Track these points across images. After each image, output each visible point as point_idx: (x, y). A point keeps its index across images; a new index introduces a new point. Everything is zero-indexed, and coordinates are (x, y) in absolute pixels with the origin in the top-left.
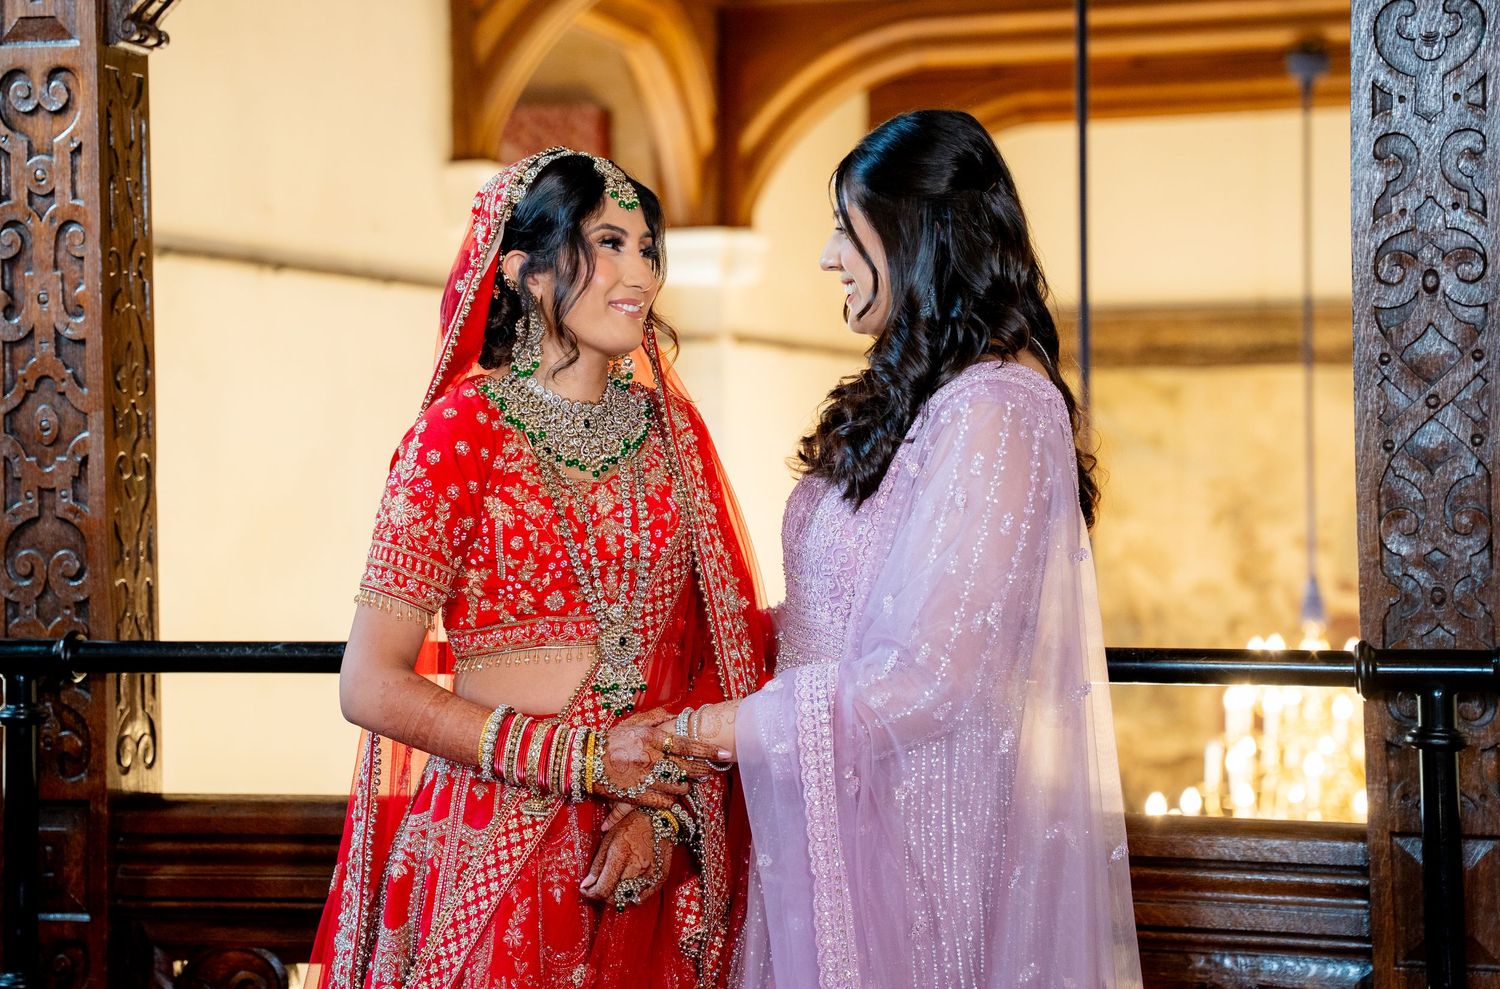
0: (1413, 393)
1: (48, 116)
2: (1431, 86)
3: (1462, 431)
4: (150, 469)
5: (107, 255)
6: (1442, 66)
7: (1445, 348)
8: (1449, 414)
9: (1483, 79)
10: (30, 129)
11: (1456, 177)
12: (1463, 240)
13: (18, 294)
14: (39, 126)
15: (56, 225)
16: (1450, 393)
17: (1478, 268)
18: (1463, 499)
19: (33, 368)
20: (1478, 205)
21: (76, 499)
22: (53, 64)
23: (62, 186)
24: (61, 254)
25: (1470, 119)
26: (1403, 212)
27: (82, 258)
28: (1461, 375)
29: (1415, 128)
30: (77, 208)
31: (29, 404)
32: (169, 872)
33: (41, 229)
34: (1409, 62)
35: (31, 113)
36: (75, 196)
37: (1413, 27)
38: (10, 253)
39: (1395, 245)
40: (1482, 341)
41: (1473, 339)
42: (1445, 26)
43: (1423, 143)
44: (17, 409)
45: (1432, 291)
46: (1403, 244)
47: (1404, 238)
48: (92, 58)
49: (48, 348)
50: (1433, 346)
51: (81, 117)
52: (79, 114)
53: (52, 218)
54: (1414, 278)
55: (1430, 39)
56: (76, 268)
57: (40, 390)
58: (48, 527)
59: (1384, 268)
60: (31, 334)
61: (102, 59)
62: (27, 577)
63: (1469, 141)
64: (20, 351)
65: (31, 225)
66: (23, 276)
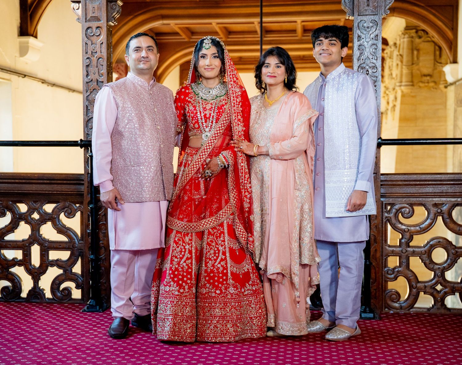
1: (96, 37)
2: (368, 36)
5: (108, 64)
6: (370, 32)
9: (377, 35)
10: (92, 39)
11: (372, 53)
12: (373, 65)
13: (89, 72)
14: (94, 39)
15: (97, 58)
17: (375, 71)
19: (92, 87)
20: (376, 58)
22: (97, 26)
23: (98, 50)
24: (98, 64)
25: (375, 42)
26: (363, 60)
27: (103, 65)
29: (365, 44)
30: (102, 55)
31: (91, 94)
33: (94, 59)
34: (365, 32)
35: (92, 36)
36: (101, 53)
37: (365, 25)
38: (88, 64)
39: (361, 66)
41: (375, 83)
42: (371, 25)
43: (367, 47)
44: (89, 95)
47: (363, 64)
48: (105, 25)
49: (96, 83)
51: (103, 37)
52: (102, 36)
53: (96, 57)
54: (365, 71)
55: (368, 27)
56: (101, 67)
57: (94, 92)
59: (359, 69)
60: (92, 80)
61: (107, 25)
63: (375, 46)
64: (90, 84)
65: (92, 59)
66: (90, 69)
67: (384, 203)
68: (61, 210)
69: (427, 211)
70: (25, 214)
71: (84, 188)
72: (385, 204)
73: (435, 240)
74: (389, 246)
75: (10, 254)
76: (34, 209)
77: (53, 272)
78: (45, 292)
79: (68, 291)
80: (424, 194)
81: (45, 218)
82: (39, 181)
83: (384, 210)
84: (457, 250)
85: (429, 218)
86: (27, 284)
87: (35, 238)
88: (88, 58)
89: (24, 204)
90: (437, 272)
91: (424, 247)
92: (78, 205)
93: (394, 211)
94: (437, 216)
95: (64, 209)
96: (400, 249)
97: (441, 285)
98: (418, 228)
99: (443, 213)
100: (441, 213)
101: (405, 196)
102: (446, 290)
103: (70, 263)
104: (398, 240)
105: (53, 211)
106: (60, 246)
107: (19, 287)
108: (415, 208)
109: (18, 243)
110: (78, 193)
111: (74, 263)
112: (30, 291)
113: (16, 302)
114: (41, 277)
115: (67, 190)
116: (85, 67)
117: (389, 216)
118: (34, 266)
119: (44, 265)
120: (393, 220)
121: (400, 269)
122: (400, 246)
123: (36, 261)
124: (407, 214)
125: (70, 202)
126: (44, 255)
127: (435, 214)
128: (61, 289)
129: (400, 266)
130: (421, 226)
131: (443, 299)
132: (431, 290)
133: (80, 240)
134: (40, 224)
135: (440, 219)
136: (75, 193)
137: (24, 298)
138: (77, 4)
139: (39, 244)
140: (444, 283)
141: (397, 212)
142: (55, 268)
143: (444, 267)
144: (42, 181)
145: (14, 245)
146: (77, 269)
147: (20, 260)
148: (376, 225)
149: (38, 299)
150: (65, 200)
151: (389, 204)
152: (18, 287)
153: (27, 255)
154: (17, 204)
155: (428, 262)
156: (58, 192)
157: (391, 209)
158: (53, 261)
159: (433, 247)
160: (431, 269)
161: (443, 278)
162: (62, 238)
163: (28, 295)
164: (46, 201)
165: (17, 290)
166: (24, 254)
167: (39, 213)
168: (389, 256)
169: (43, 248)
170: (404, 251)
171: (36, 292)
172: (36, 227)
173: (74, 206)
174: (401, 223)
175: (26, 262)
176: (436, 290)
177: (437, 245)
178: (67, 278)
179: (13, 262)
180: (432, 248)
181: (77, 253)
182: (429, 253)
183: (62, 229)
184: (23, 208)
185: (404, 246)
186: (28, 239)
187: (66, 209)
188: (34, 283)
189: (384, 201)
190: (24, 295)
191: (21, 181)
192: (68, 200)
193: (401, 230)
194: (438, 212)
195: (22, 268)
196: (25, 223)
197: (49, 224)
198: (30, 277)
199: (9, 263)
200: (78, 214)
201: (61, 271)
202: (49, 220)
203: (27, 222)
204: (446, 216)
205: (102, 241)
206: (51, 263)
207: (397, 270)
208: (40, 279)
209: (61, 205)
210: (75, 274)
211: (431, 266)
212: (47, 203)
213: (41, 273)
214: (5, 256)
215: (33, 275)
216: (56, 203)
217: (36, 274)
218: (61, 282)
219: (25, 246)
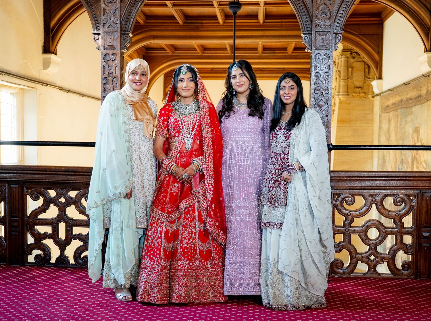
0: (319, 109)
1: (112, 61)
2: (322, 66)
3: (325, 115)
5: (120, 83)
6: (324, 63)
7: (323, 103)
8: (323, 112)
9: (329, 65)
11: (325, 79)
12: (326, 88)
13: (106, 89)
14: (110, 63)
16: (324, 109)
17: (328, 92)
18: (325, 124)
20: (328, 83)
22: (113, 53)
23: (113, 72)
24: (113, 82)
25: (328, 71)
26: (318, 83)
27: (117, 83)
28: (325, 107)
29: (320, 71)
30: (116, 75)
33: (110, 79)
34: (320, 63)
35: (109, 60)
36: (116, 74)
37: (320, 57)
38: (105, 82)
39: (317, 88)
40: (328, 102)
41: (327, 102)
42: (324, 57)
43: (321, 74)
45: (322, 95)
46: (318, 88)
47: (318, 87)
48: (119, 52)
50: (322, 103)
51: (117, 61)
53: (112, 77)
54: (320, 92)
55: (322, 59)
56: (115, 85)
59: (316, 91)
61: (121, 52)
63: (327, 74)
65: (108, 78)
66: (107, 86)
68: (83, 195)
69: (365, 200)
70: (54, 199)
72: (334, 194)
73: (370, 222)
74: (336, 227)
75: (42, 229)
76: (61, 195)
77: (76, 244)
78: (69, 259)
80: (363, 187)
81: (70, 202)
84: (386, 229)
85: (366, 205)
86: (55, 253)
87: (62, 217)
88: (105, 78)
89: (53, 191)
90: (371, 246)
91: (362, 227)
93: (340, 199)
94: (372, 204)
95: (85, 195)
96: (344, 229)
97: (374, 256)
98: (357, 213)
99: (377, 202)
100: (375, 202)
101: (348, 188)
102: (377, 260)
104: (343, 222)
105: (76, 196)
106: (82, 223)
108: (356, 197)
109: (48, 221)
112: (57, 258)
113: (47, 267)
114: (66, 248)
115: (87, 180)
116: (103, 85)
117: (336, 203)
118: (61, 238)
119: (69, 238)
120: (339, 207)
121: (344, 244)
122: (344, 226)
123: (62, 235)
124: (350, 202)
126: (69, 230)
127: (371, 202)
128: (82, 257)
129: (344, 241)
130: (360, 211)
131: (375, 267)
132: (365, 259)
134: (65, 206)
135: (374, 206)
137: (52, 264)
138: (98, 36)
139: (65, 222)
140: (376, 254)
141: (342, 200)
142: (77, 240)
143: (377, 242)
144: (67, 173)
145: (45, 223)
147: (50, 234)
149: (64, 264)
150: (85, 188)
151: (337, 194)
152: (48, 255)
153: (56, 230)
154: (49, 191)
155: (364, 238)
157: (338, 198)
158: (75, 235)
160: (367, 244)
161: (375, 251)
162: (83, 217)
163: (56, 261)
164: (71, 188)
166: (53, 229)
167: (65, 198)
169: (68, 224)
170: (347, 230)
171: (62, 259)
172: (62, 209)
174: (345, 209)
175: (54, 236)
176: (370, 259)
177: (372, 225)
179: (45, 236)
180: (368, 228)
182: (366, 232)
183: (83, 210)
184: (52, 193)
185: (347, 226)
186: (57, 217)
188: (61, 252)
190: (53, 261)
191: (51, 173)
193: (345, 214)
194: (373, 201)
195: (52, 240)
196: (54, 205)
197: (73, 206)
198: (58, 247)
199: (41, 236)
201: (82, 243)
202: (73, 203)
203: (56, 205)
204: (379, 204)
206: (74, 237)
207: (341, 244)
208: (65, 249)
209: (82, 191)
211: (367, 241)
212: (72, 190)
213: (66, 244)
214: (38, 231)
215: (60, 246)
216: (79, 190)
217: (62, 245)
218: (82, 251)
219: (54, 223)
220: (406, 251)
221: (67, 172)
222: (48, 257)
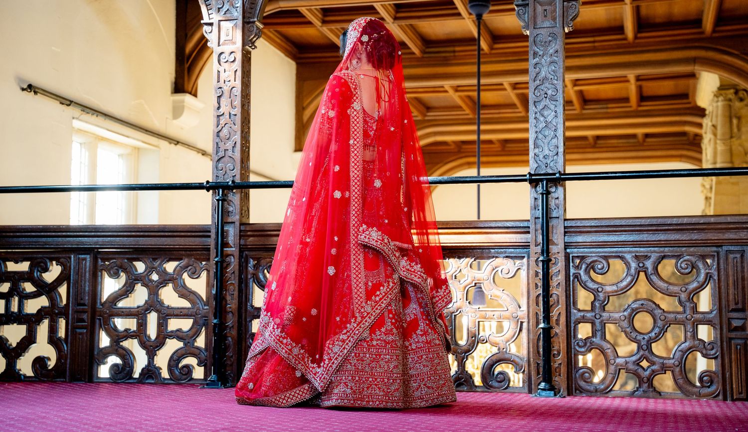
0: (541, 120)
1: (230, 63)
3: (552, 129)
4: (249, 148)
5: (242, 95)
7: (548, 110)
8: (549, 125)
10: (225, 66)
13: (221, 104)
14: (227, 65)
15: (230, 88)
16: (550, 120)
18: (552, 144)
19: (224, 121)
21: (233, 152)
22: (231, 51)
23: (232, 79)
24: (231, 94)
27: (236, 96)
28: (552, 116)
30: (236, 84)
31: (223, 130)
32: (251, 239)
33: (227, 89)
35: (226, 62)
36: (235, 81)
38: (219, 95)
40: (556, 109)
44: (220, 131)
48: (240, 49)
49: (228, 117)
52: (237, 62)
53: (230, 86)
56: (235, 98)
57: (225, 127)
58: (226, 159)
60: (224, 113)
62: (221, 170)
64: (221, 118)
65: (225, 88)
66: (222, 100)
67: (571, 256)
68: (184, 268)
69: (626, 265)
70: (141, 275)
71: (211, 242)
73: (638, 302)
74: (579, 310)
75: (121, 324)
76: (153, 268)
77: (172, 346)
78: (161, 370)
79: (189, 369)
80: (620, 243)
81: (166, 279)
82: (159, 234)
83: (571, 264)
84: (665, 314)
85: (629, 274)
86: (140, 360)
87: (154, 304)
88: (220, 88)
89: (141, 262)
90: (641, 343)
91: (624, 311)
92: (204, 263)
93: (584, 267)
94: (639, 272)
95: (187, 267)
96: (593, 314)
97: (647, 361)
98: (615, 288)
99: (647, 268)
100: (644, 269)
102: (654, 367)
103: (191, 333)
104: (590, 302)
105: (174, 271)
106: (181, 312)
107: (131, 364)
108: (611, 261)
109: (132, 310)
110: (204, 247)
111: (197, 334)
112: (143, 369)
113: (128, 383)
114: (158, 352)
115: (191, 244)
116: (217, 99)
117: (578, 272)
118: (149, 337)
119: (161, 336)
120: (584, 277)
121: (593, 340)
122: (593, 310)
123: (152, 331)
124: (600, 269)
125: (195, 258)
126: (162, 324)
127: (636, 269)
128: (180, 365)
129: (593, 336)
130: (619, 285)
131: (650, 379)
132: (634, 367)
133: (205, 305)
134: (159, 286)
135: (642, 274)
136: (200, 247)
137: (136, 379)
139: (157, 311)
140: (651, 358)
141: (587, 267)
142: (175, 340)
143: (650, 337)
144: (162, 234)
145: (127, 313)
146: (201, 342)
147: (134, 332)
148: (559, 281)
149: (153, 379)
150: (189, 256)
151: (578, 257)
152: (129, 364)
153: (142, 325)
154: (134, 263)
155: (628, 330)
156: (181, 247)
157: (580, 262)
158: (172, 332)
159: (635, 312)
160: (634, 340)
161: (649, 352)
162: (185, 304)
163: (140, 374)
164: (166, 258)
165: (128, 369)
166: (138, 323)
167: (158, 273)
168: (579, 323)
169: (161, 315)
170: (598, 316)
171: (150, 372)
172: (154, 290)
173: (200, 264)
174: (593, 280)
175: (140, 334)
176: (641, 367)
177: (641, 308)
178: (188, 352)
179: (125, 333)
180: (633, 313)
181: (201, 322)
182: (631, 319)
183: (184, 292)
184: (140, 267)
185: (598, 310)
186: (145, 305)
187: (190, 268)
188: (149, 358)
189: (572, 253)
190: (136, 375)
191: (138, 234)
192: (193, 257)
193: (593, 290)
194: (640, 267)
195: (136, 341)
196: (142, 286)
198: (144, 352)
199: (120, 334)
200: (204, 275)
201: (181, 344)
202: (170, 280)
203: (144, 285)
204: (650, 270)
205: (230, 305)
206: (170, 334)
207: (590, 340)
208: (156, 355)
209: (184, 262)
210: (198, 348)
211: (634, 335)
212: (168, 261)
213: (157, 347)
214: (115, 326)
215: (148, 349)
216: (179, 261)
217: (152, 349)
218: (180, 357)
219: (140, 314)
220: (704, 352)
221: (163, 232)
222: (130, 367)
